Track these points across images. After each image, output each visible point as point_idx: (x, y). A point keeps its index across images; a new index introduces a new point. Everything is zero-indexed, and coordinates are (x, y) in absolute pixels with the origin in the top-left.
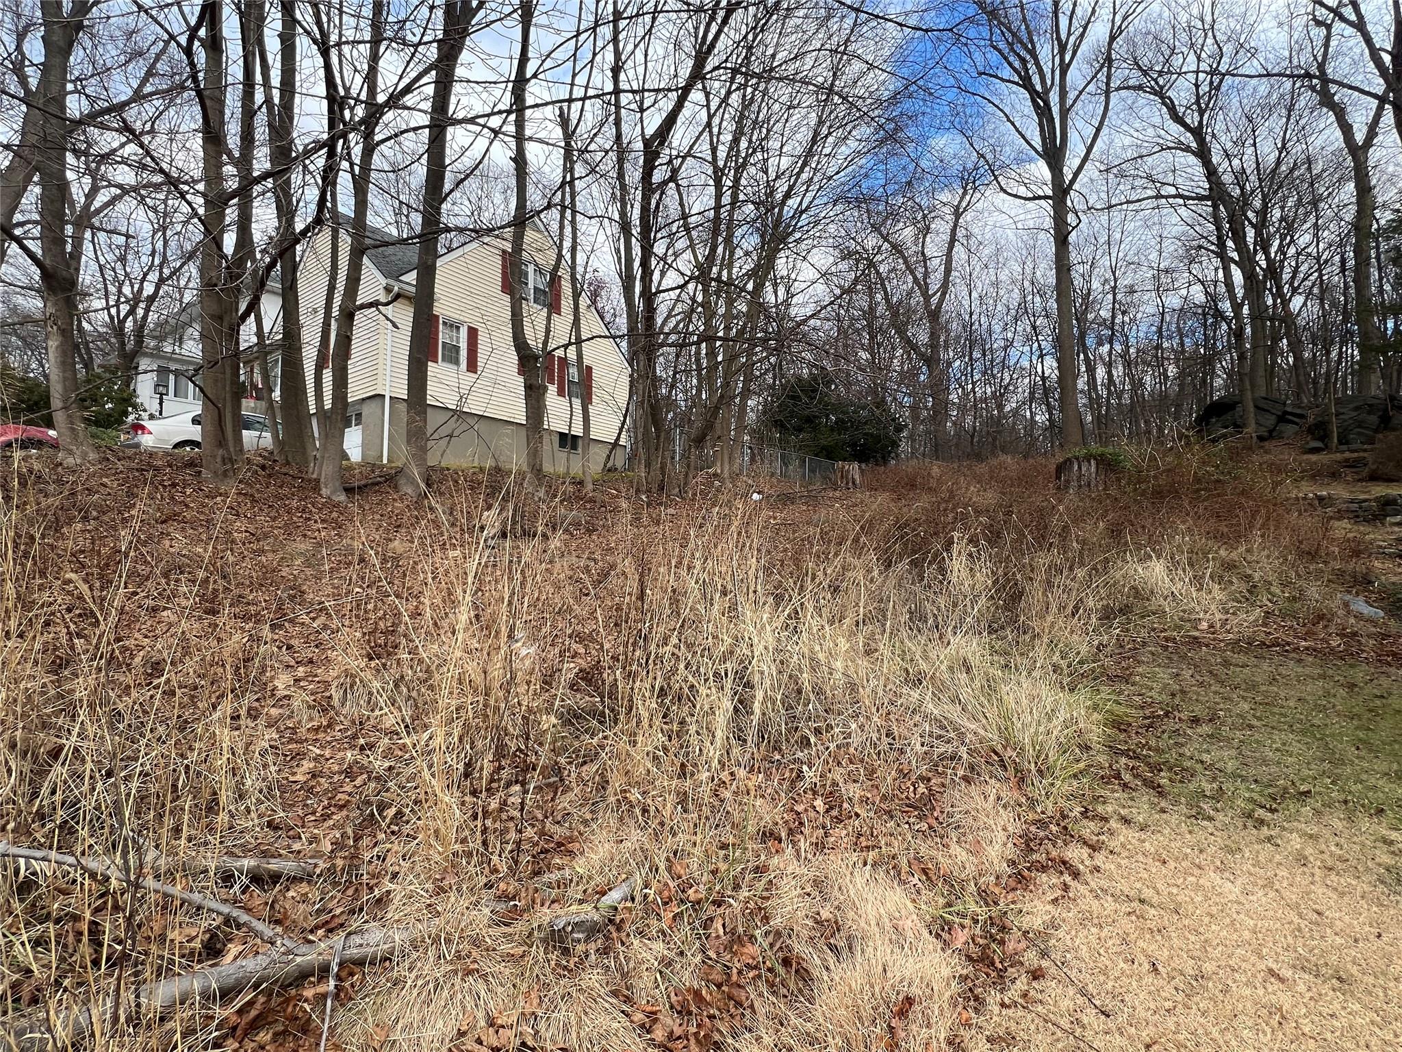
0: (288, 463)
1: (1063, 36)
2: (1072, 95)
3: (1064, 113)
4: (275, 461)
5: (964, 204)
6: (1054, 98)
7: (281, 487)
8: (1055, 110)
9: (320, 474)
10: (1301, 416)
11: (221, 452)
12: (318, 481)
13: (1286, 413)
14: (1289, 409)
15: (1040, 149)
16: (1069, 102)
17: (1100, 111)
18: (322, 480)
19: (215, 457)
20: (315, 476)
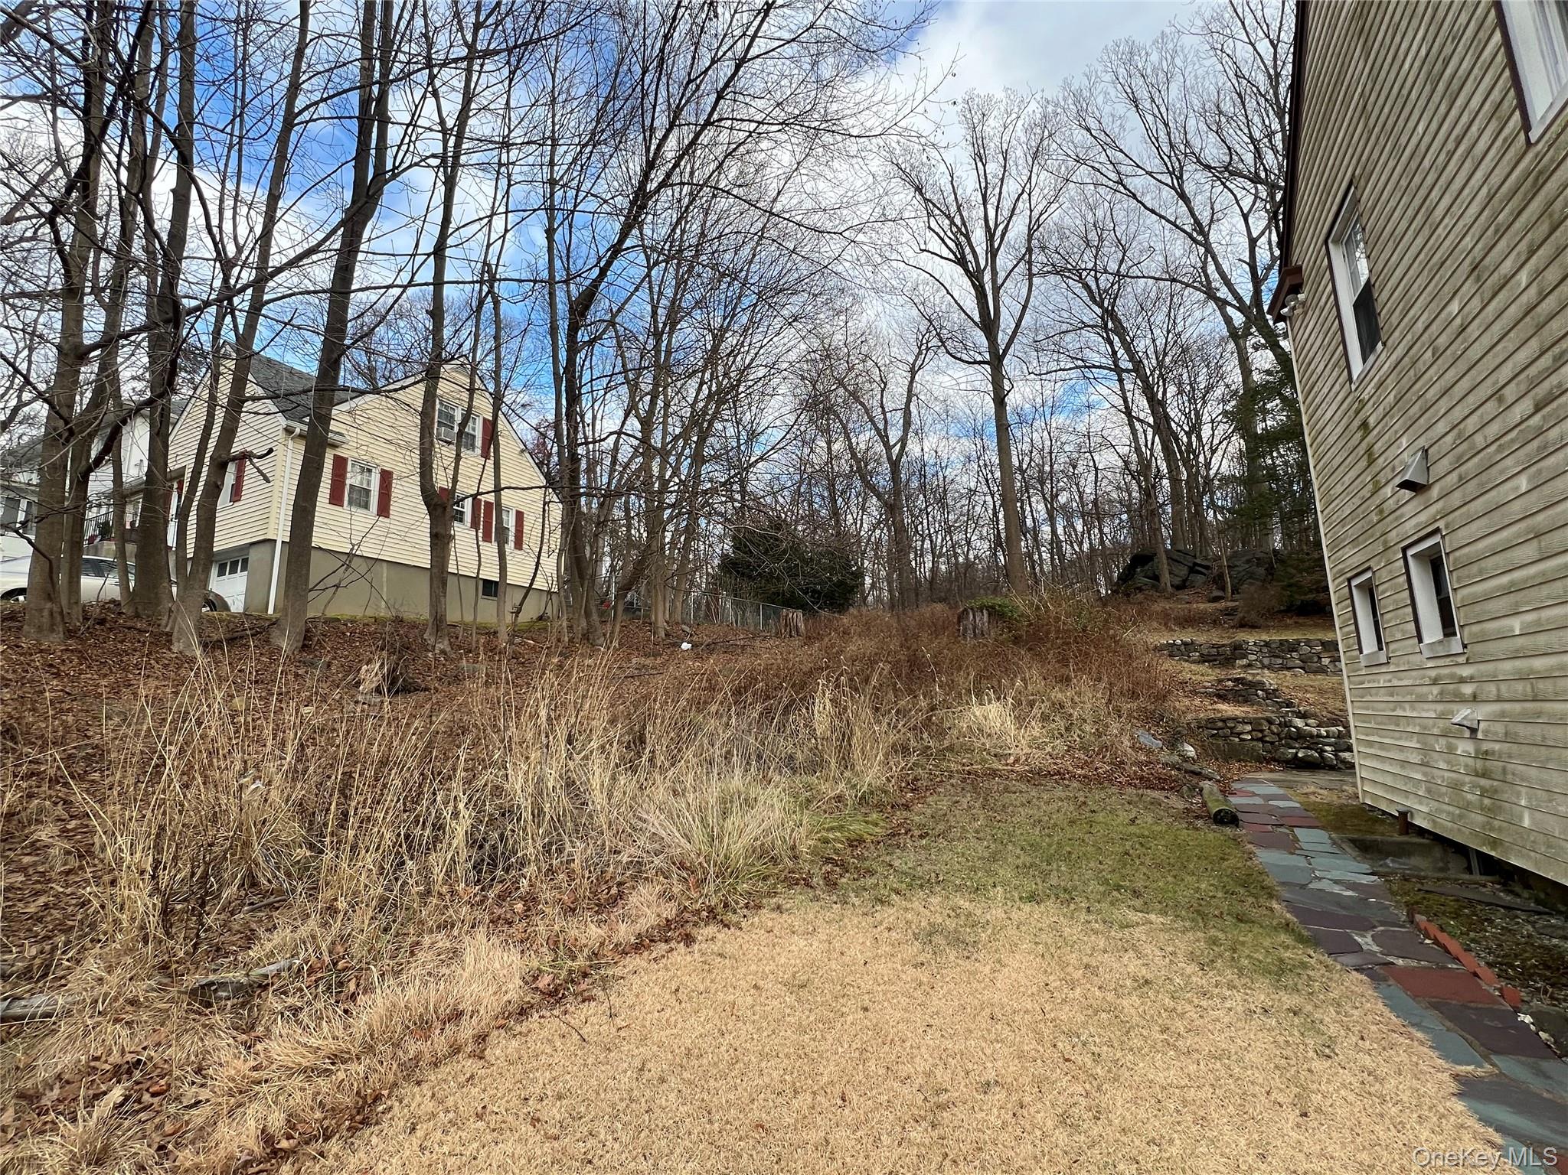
0: (137, 616)
1: (992, 224)
2: (1001, 275)
3: (996, 289)
4: (120, 614)
5: (919, 363)
6: (987, 277)
7: (121, 642)
8: (988, 287)
9: (172, 628)
10: (1207, 568)
11: (49, 605)
12: (169, 635)
13: (1195, 564)
14: (1198, 561)
15: (977, 319)
16: (1000, 281)
17: (1025, 291)
18: (175, 634)
19: (41, 610)
20: (168, 629)
